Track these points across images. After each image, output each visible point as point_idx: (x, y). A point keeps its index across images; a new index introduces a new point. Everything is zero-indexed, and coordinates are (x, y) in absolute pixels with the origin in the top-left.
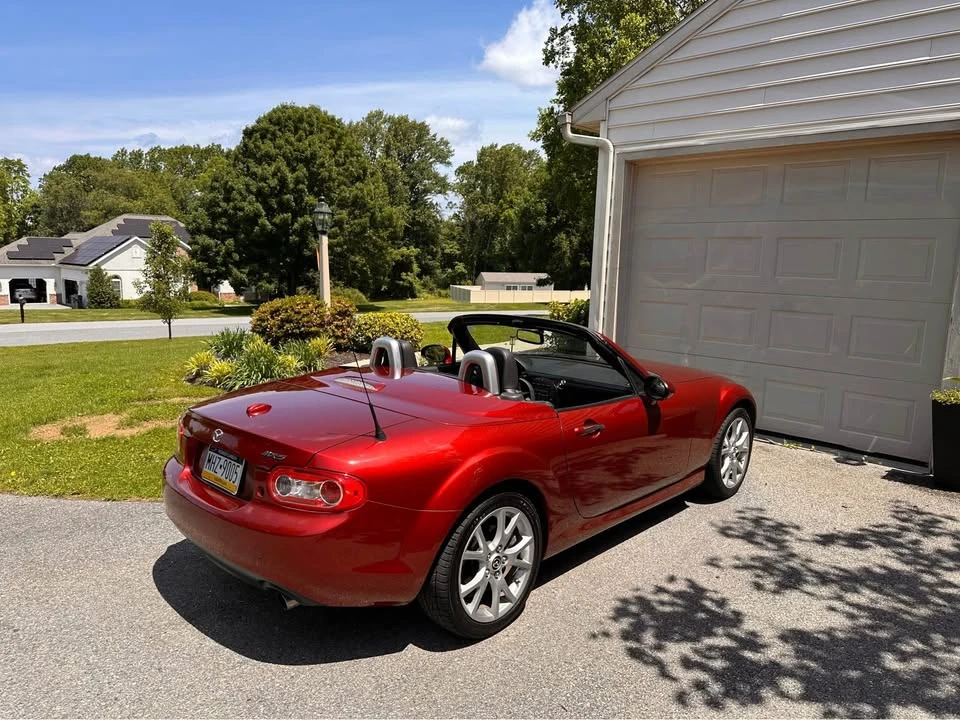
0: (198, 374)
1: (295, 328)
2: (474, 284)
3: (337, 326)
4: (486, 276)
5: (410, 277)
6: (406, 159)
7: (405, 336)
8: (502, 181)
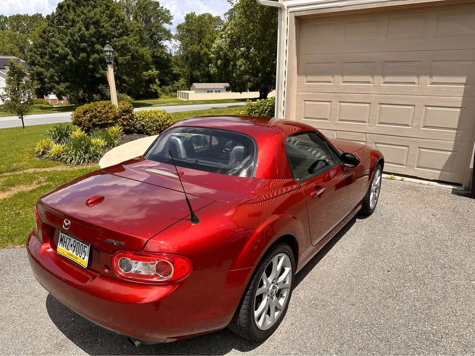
0: (44, 153)
1: (99, 121)
2: (190, 90)
3: (123, 119)
4: (196, 85)
5: (154, 87)
6: (147, 21)
7: (164, 123)
8: (200, 33)
